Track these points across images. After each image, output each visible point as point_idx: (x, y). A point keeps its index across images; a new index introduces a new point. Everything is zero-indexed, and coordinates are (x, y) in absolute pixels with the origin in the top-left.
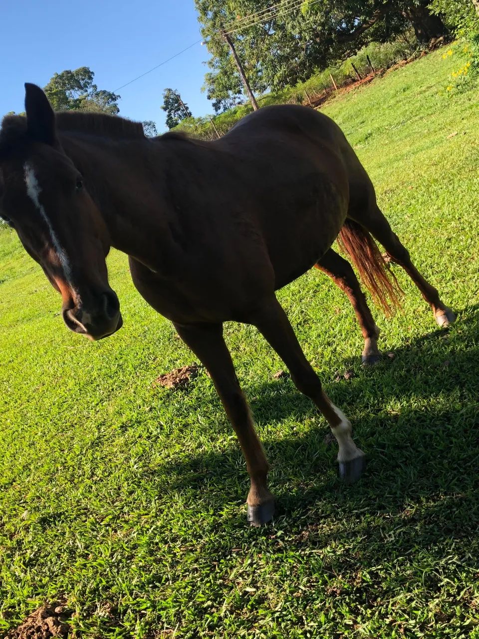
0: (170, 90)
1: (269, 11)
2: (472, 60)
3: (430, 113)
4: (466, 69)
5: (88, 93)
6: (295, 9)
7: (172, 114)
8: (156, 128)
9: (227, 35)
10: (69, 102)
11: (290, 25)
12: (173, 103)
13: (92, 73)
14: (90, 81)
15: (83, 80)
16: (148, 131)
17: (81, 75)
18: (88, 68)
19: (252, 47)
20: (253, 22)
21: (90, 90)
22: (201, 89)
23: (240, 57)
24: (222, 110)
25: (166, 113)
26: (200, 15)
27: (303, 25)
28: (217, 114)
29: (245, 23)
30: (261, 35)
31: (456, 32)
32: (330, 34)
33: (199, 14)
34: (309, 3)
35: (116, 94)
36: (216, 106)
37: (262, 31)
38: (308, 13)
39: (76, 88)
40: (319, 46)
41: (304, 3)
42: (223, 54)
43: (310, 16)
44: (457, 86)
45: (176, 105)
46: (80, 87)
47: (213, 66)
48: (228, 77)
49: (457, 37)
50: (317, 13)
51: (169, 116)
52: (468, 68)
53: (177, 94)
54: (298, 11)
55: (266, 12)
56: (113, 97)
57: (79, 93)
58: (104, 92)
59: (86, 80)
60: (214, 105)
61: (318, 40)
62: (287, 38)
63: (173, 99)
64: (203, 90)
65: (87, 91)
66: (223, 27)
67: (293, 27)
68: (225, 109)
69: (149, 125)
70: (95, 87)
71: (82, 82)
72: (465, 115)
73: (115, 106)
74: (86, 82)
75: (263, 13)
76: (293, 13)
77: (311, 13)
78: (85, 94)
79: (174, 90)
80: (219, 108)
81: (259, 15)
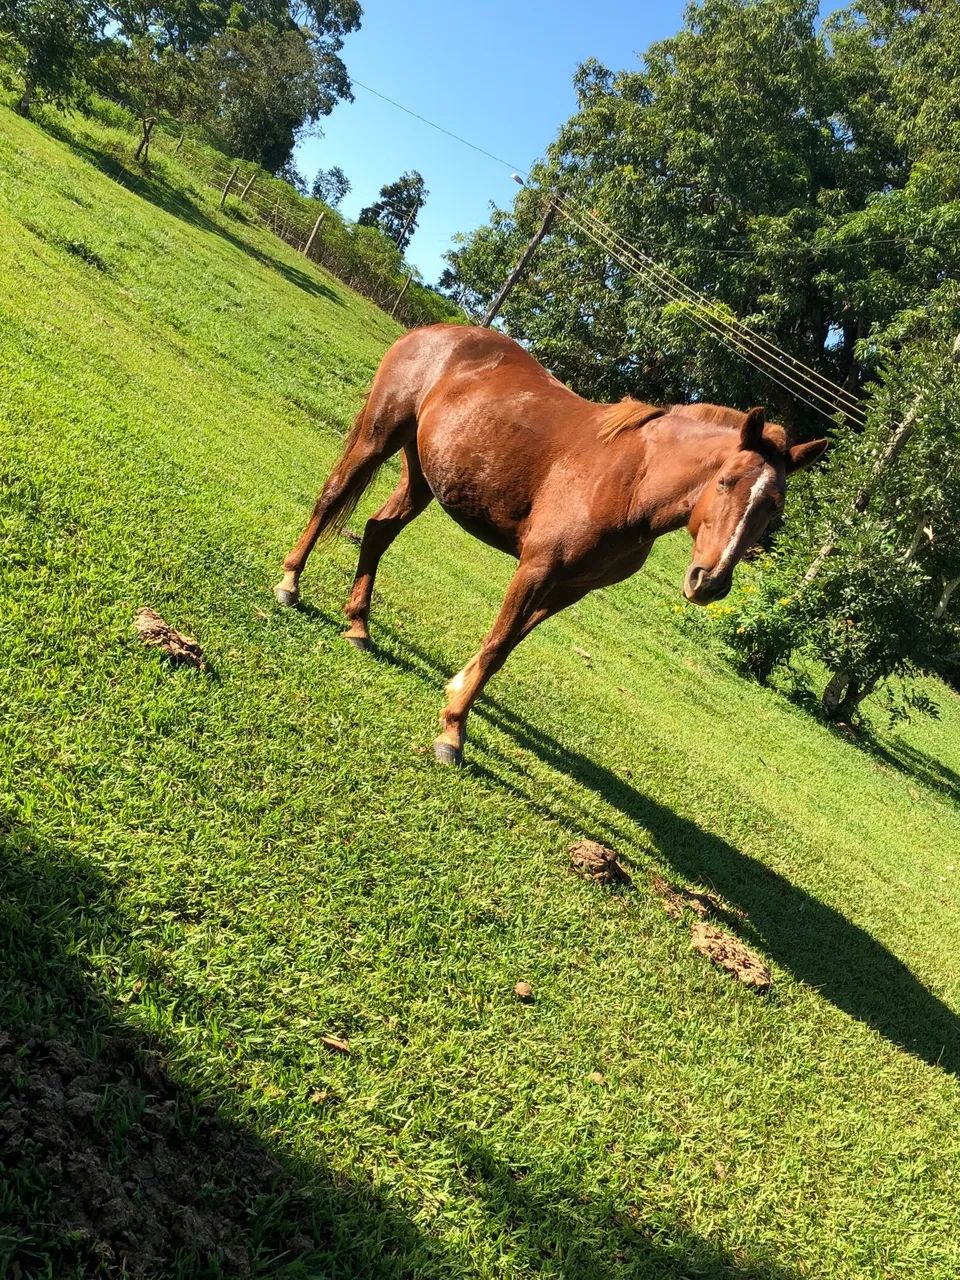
0: (420, 181)
1: (636, 256)
2: (740, 612)
3: (618, 605)
4: (720, 611)
5: (321, 39)
6: (664, 295)
7: (386, 211)
8: (344, 198)
9: (554, 210)
10: (281, 12)
11: (634, 303)
12: (403, 200)
13: (359, 26)
14: (342, 29)
15: (336, 15)
16: (329, 187)
17: (342, 6)
18: (361, 12)
19: (563, 266)
20: (604, 241)
21: (328, 39)
22: (459, 234)
23: (538, 257)
24: (448, 292)
25: (380, 200)
26: (556, 142)
27: (649, 324)
28: (436, 290)
29: (595, 229)
30: (593, 267)
31: (762, 556)
32: (667, 382)
33: (556, 139)
34: (685, 310)
35: (353, 90)
36: (447, 279)
37: (599, 265)
38: (670, 319)
39: (314, 12)
40: (641, 379)
41: (680, 303)
42: (525, 227)
43: (667, 327)
44: (689, 619)
45: (404, 208)
46: (320, 18)
47: (498, 223)
48: (496, 261)
49: (758, 563)
50: (677, 334)
51: (378, 208)
52: (723, 613)
53: (422, 197)
54: (663, 302)
55: (632, 251)
56: (344, 89)
57: (310, 22)
58: (343, 67)
59: (340, 21)
60: (447, 273)
61: (646, 369)
62: (616, 315)
63: (409, 195)
64: (458, 237)
65: (322, 34)
66: (563, 196)
67: (635, 311)
68: (454, 297)
69: (341, 183)
70: (340, 44)
71: (331, 15)
72: (640, 656)
73: (332, 101)
74: (335, 23)
75: (625, 247)
76: (656, 295)
77: (673, 324)
78: (316, 34)
79: (426, 187)
80: (449, 286)
81: (619, 242)
